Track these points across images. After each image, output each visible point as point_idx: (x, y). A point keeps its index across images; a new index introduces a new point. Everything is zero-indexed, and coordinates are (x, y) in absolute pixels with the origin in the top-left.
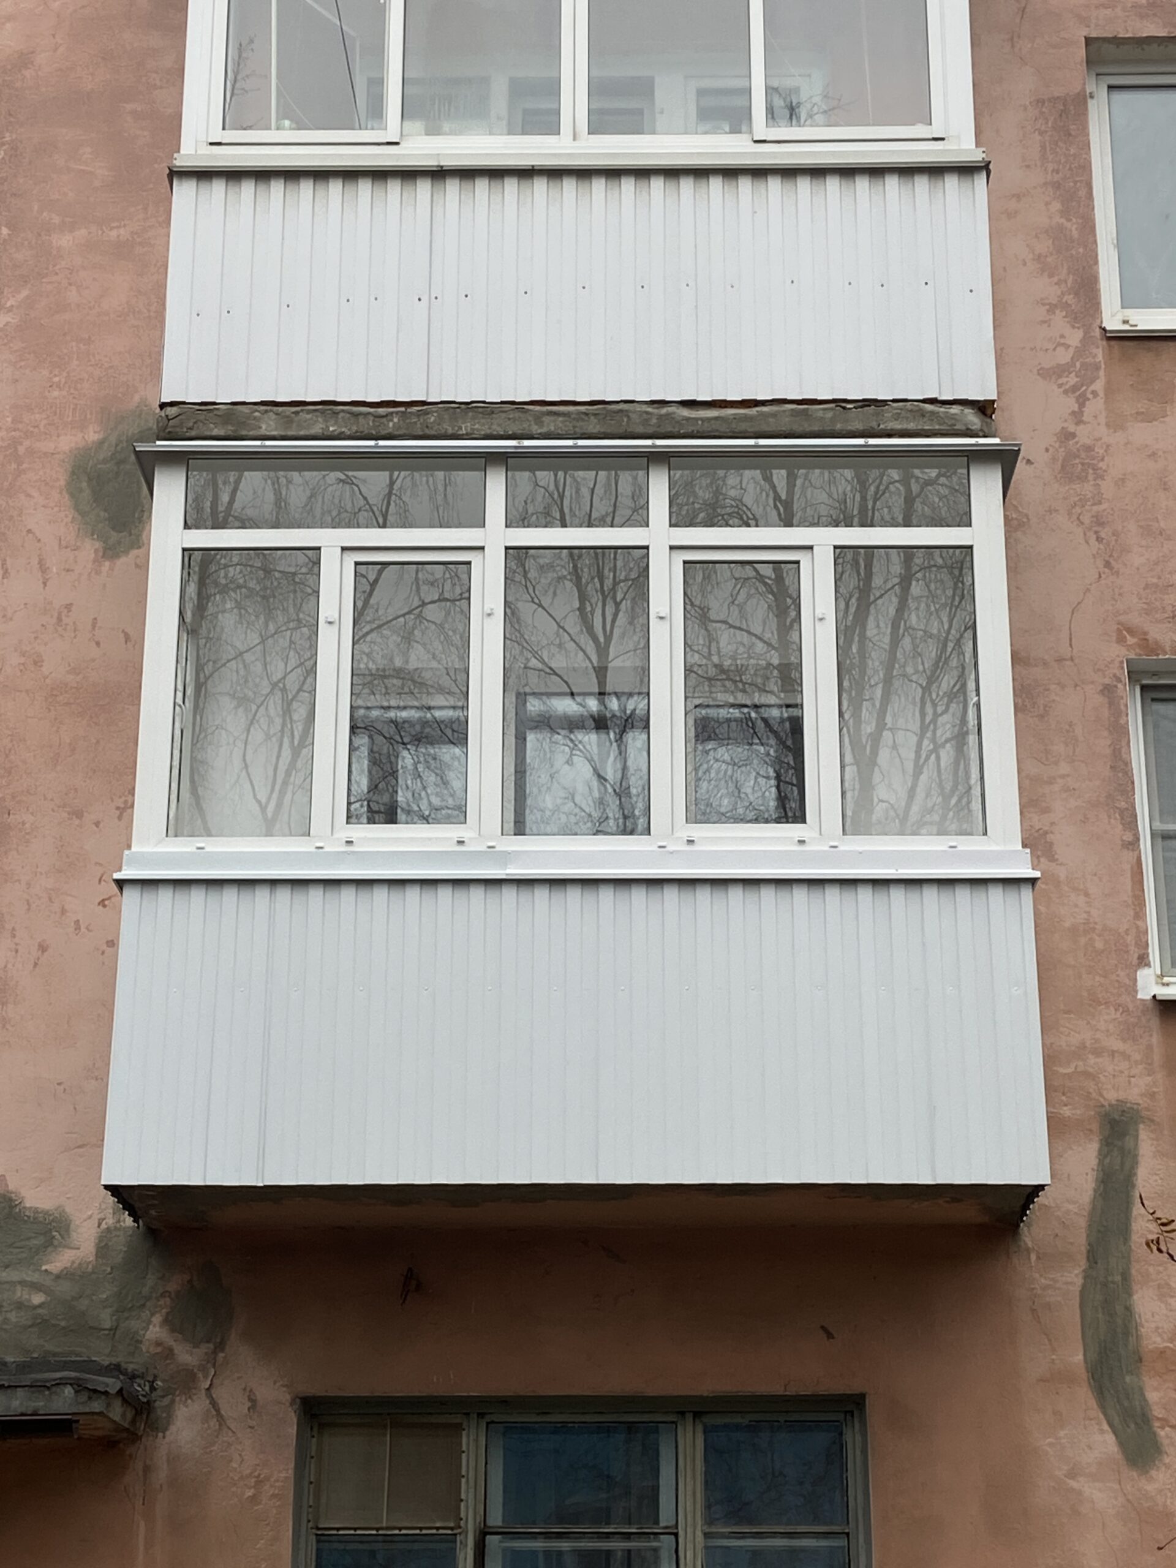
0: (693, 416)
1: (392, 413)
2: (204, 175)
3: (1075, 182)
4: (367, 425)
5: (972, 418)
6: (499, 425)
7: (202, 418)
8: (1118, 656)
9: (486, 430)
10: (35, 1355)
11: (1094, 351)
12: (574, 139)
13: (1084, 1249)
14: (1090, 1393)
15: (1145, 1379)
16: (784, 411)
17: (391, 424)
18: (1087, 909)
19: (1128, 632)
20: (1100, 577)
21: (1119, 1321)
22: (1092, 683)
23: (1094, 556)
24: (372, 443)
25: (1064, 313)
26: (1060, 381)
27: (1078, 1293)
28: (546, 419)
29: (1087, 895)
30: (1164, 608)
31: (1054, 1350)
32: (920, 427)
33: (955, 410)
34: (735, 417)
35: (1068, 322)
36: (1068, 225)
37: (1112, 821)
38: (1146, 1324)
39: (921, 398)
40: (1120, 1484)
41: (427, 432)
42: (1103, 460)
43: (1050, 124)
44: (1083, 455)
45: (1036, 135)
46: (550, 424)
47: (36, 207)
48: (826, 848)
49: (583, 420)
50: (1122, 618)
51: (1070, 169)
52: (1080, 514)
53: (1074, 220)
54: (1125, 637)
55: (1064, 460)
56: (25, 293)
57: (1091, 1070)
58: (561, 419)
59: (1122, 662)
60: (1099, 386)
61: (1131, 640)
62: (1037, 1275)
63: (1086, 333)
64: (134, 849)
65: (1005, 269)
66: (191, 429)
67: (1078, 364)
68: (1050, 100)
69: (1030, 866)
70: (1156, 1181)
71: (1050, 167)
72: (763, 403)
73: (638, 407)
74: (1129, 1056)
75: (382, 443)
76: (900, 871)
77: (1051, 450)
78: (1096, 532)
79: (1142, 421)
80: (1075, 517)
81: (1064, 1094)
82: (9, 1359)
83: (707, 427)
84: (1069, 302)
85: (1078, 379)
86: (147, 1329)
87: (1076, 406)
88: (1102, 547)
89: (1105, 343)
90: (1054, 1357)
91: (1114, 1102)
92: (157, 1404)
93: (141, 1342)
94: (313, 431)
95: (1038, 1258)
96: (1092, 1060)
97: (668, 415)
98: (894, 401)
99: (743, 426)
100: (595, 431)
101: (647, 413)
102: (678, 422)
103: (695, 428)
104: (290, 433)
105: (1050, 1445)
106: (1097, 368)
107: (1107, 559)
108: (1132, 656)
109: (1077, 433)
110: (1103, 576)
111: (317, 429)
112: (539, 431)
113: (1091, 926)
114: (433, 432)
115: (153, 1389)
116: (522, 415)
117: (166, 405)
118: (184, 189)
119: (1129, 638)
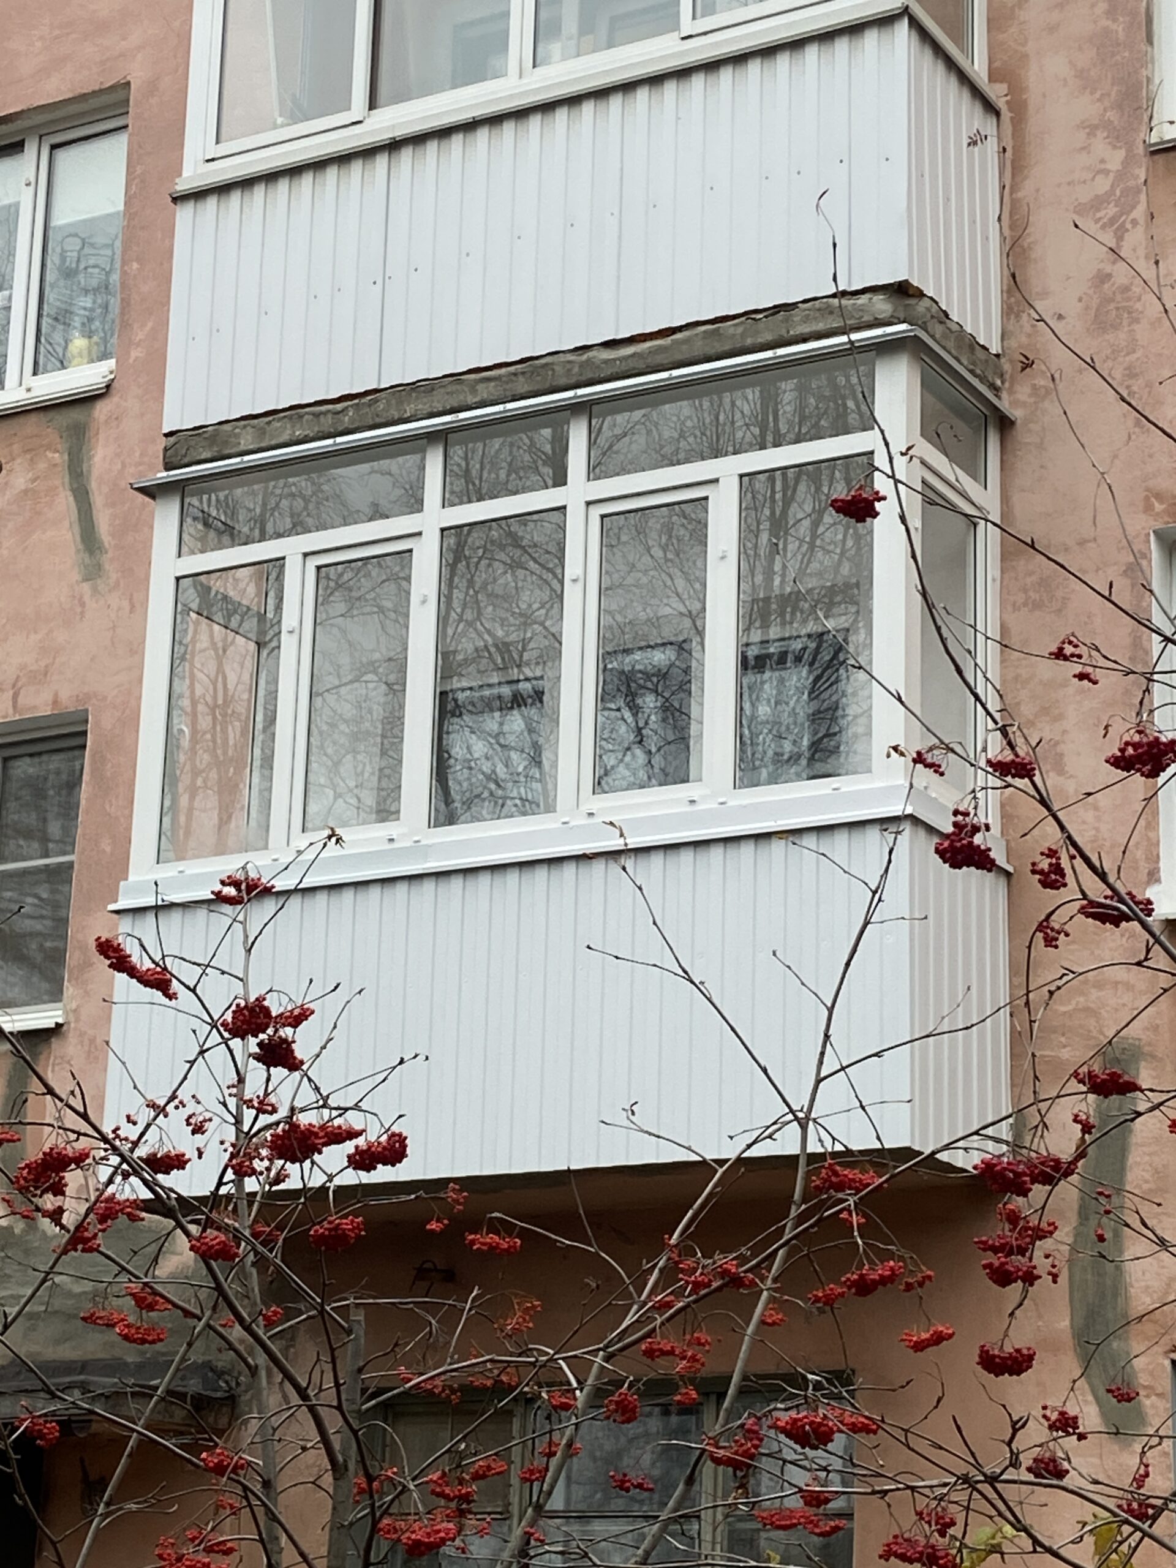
0: (612, 357)
1: (347, 408)
2: (199, 195)
4: (327, 423)
5: (882, 305)
6: (438, 402)
7: (193, 443)
8: (1143, 528)
9: (427, 409)
10: (148, 1355)
11: (1137, 171)
12: (521, 76)
13: (1076, 1207)
14: (1075, 1360)
15: (1133, 1344)
16: (697, 335)
17: (347, 418)
18: (1097, 825)
19: (1156, 498)
21: (1109, 1282)
22: (1115, 564)
23: (1125, 416)
24: (330, 441)
25: (1105, 134)
26: (1098, 215)
27: (1067, 1253)
28: (480, 387)
29: (1097, 808)
31: (1043, 1318)
32: (829, 326)
33: (863, 299)
34: (652, 352)
35: (1110, 143)
36: (1114, 27)
38: (1136, 1285)
39: (831, 293)
40: (1102, 1459)
41: (378, 420)
42: (1139, 299)
44: (1118, 297)
46: (483, 392)
47: (160, 236)
48: (716, 805)
49: (512, 381)
50: (1151, 483)
52: (1112, 369)
53: (1121, 19)
54: (1153, 505)
55: (1097, 310)
56: (150, 325)
57: (1092, 1005)
58: (493, 384)
59: (1148, 534)
60: (1139, 212)
61: (1158, 507)
63: (1128, 152)
64: (131, 878)
65: (1044, 96)
66: (185, 456)
67: (1118, 193)
69: (906, 801)
70: (1154, 1124)
72: (680, 329)
73: (562, 358)
74: (1133, 986)
75: (339, 440)
76: (780, 823)
77: (1085, 298)
78: (1128, 387)
81: (1063, 1035)
82: (130, 1360)
83: (625, 367)
84: (1112, 119)
85: (1117, 209)
87: (1114, 240)
89: (1149, 159)
90: (1040, 1323)
92: (243, 1398)
94: (281, 440)
96: (1094, 994)
97: (588, 360)
98: (805, 301)
99: (659, 359)
100: (522, 391)
101: (569, 362)
102: (598, 367)
103: (615, 370)
104: (263, 445)
106: (1138, 191)
108: (1159, 525)
109: (1114, 274)
110: (1133, 437)
111: (285, 437)
112: (475, 400)
113: (1100, 842)
114: (383, 420)
115: (238, 1384)
116: (458, 387)
117: (166, 435)
118: (184, 214)
119: (1156, 504)
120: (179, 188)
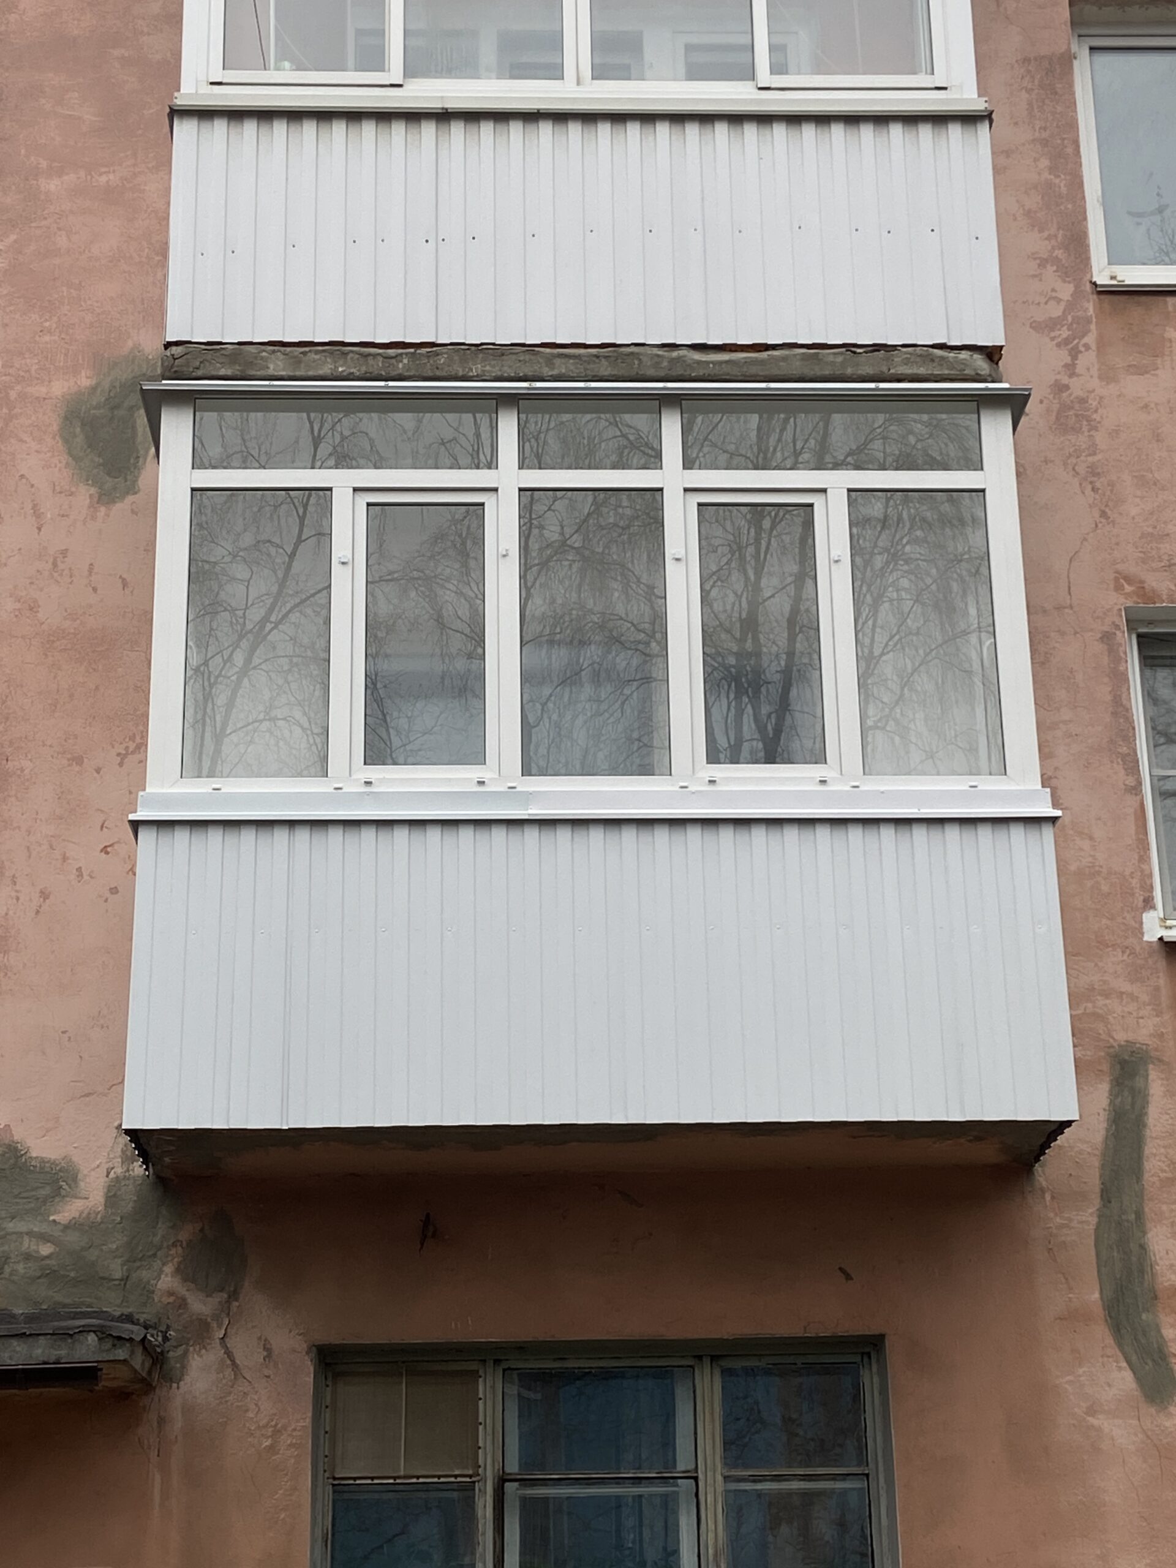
0: (704, 359)
1: (401, 354)
2: (205, 115)
3: (1064, 139)
4: (377, 365)
6: (510, 367)
7: (209, 357)
8: (1116, 604)
9: (497, 372)
10: (44, 1307)
11: (1086, 305)
12: (578, 83)
13: (1097, 1190)
14: (1107, 1330)
15: (1162, 1316)
16: (795, 355)
17: (400, 365)
18: (1092, 853)
19: (1125, 581)
20: (1097, 526)
21: (1134, 1259)
22: (1092, 630)
23: (1090, 506)
24: (379, 383)
25: (1055, 268)
26: (1053, 334)
27: (1092, 1232)
28: (557, 361)
29: (1091, 838)
30: (1160, 557)
31: (1070, 1289)
32: (930, 372)
33: (964, 355)
34: (748, 362)
35: (1059, 276)
36: (1057, 181)
37: (1115, 765)
38: (1160, 1262)
39: (931, 343)
40: (1139, 1420)
41: (438, 373)
42: (1096, 411)
43: (1036, 82)
44: (1077, 406)
45: (1024, 95)
46: (561, 367)
48: (848, 788)
49: (594, 362)
50: (1120, 567)
51: (1058, 127)
52: (1075, 465)
53: (1063, 176)
54: (1123, 586)
55: (1058, 413)
56: (13, 237)
57: (1100, 1012)
58: (571, 361)
59: (1120, 609)
60: (1091, 339)
61: (1128, 589)
62: (1051, 1215)
63: (1076, 287)
64: (148, 790)
66: (197, 368)
67: (1070, 318)
68: (1036, 59)
69: (1050, 805)
70: (1167, 1120)
71: (1038, 124)
72: (774, 347)
73: (648, 350)
74: (1137, 997)
75: (391, 384)
76: (922, 811)
77: (1045, 401)
78: (1091, 483)
79: (1132, 374)
80: (1070, 467)
82: (18, 1311)
83: (717, 371)
84: (1060, 256)
85: (1070, 333)
86: (158, 1278)
87: (1069, 358)
88: (1097, 497)
89: (1095, 296)
90: (1071, 1295)
91: (1123, 1043)
92: (171, 1354)
93: (153, 1292)
94: (321, 372)
95: (1053, 1198)
96: (1101, 1001)
97: (679, 358)
98: (905, 346)
99: (753, 370)
100: (606, 373)
101: (658, 356)
102: (689, 365)
103: (707, 372)
104: (298, 373)
105: (1070, 1382)
106: (1089, 322)
107: (1103, 508)
108: (1130, 604)
109: (1071, 385)
110: (1100, 525)
111: (326, 370)
112: (550, 373)
113: (1097, 868)
114: (444, 374)
115: (166, 1339)
116: (533, 357)
117: (168, 345)
118: (186, 128)
119: (1126, 586)
120: (179, 102)
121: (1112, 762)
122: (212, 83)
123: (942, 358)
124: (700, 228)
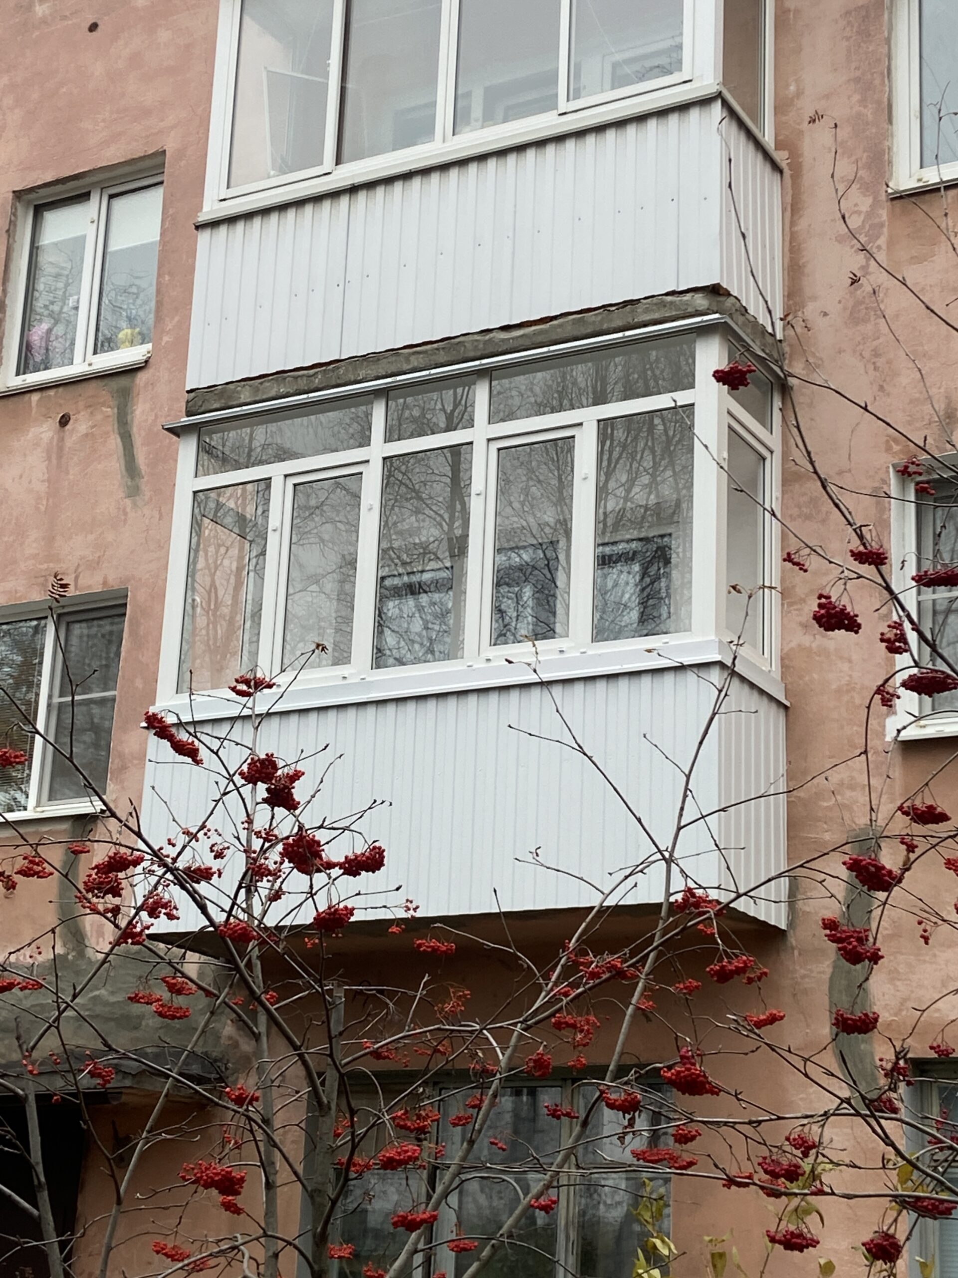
0: (507, 337)
1: (317, 373)
2: (214, 224)
3: (872, 74)
4: (302, 384)
5: (700, 301)
6: (383, 368)
7: (207, 398)
8: (885, 463)
9: (374, 374)
11: (881, 212)
12: (444, 141)
14: (833, 1058)
15: (876, 1046)
16: (568, 321)
17: (317, 381)
18: (850, 673)
19: (894, 442)
20: (875, 398)
21: (860, 999)
23: (871, 384)
24: (305, 396)
25: (859, 186)
26: (853, 243)
27: (828, 980)
28: (412, 358)
29: (850, 661)
30: (923, 418)
31: (808, 1026)
32: (662, 316)
33: (688, 297)
34: (535, 334)
35: (862, 192)
36: (865, 111)
37: (873, 599)
38: (878, 1003)
39: (664, 292)
40: (852, 1129)
41: (339, 382)
42: (882, 302)
43: (855, 30)
44: (867, 300)
45: (845, 43)
46: (415, 362)
47: (184, 257)
48: (578, 654)
49: (435, 354)
51: (869, 64)
52: (862, 350)
53: (870, 106)
54: (892, 446)
55: (853, 307)
56: (177, 319)
57: (846, 802)
58: (421, 356)
59: (888, 467)
60: (883, 240)
61: (896, 448)
62: (798, 968)
63: (875, 199)
64: (157, 704)
65: (814, 159)
66: (201, 406)
67: (867, 227)
68: (855, 10)
69: (717, 651)
71: (853, 65)
72: (556, 317)
73: (471, 338)
74: (877, 789)
75: (311, 395)
76: (625, 666)
77: (843, 301)
78: (874, 363)
79: (915, 264)
80: (858, 353)
81: (825, 823)
83: (516, 344)
84: (863, 175)
85: (867, 238)
86: (224, 1028)
87: (864, 260)
88: (878, 374)
89: (889, 203)
90: (808, 1031)
91: (863, 827)
93: (220, 1037)
94: (270, 395)
95: (800, 954)
96: (848, 793)
97: (490, 340)
98: (646, 298)
99: (540, 339)
100: (442, 361)
101: (477, 341)
102: (496, 344)
103: (510, 346)
104: (257, 398)
105: (801, 1099)
106: (882, 225)
107: (881, 383)
108: (896, 461)
110: (878, 398)
111: (273, 393)
112: (407, 368)
114: (342, 382)
115: (227, 1069)
116: (397, 358)
117: (188, 392)
118: (204, 237)
119: (894, 446)
120: (200, 219)
121: (871, 596)
122: (221, 200)
123: (671, 303)
124: (511, 235)
